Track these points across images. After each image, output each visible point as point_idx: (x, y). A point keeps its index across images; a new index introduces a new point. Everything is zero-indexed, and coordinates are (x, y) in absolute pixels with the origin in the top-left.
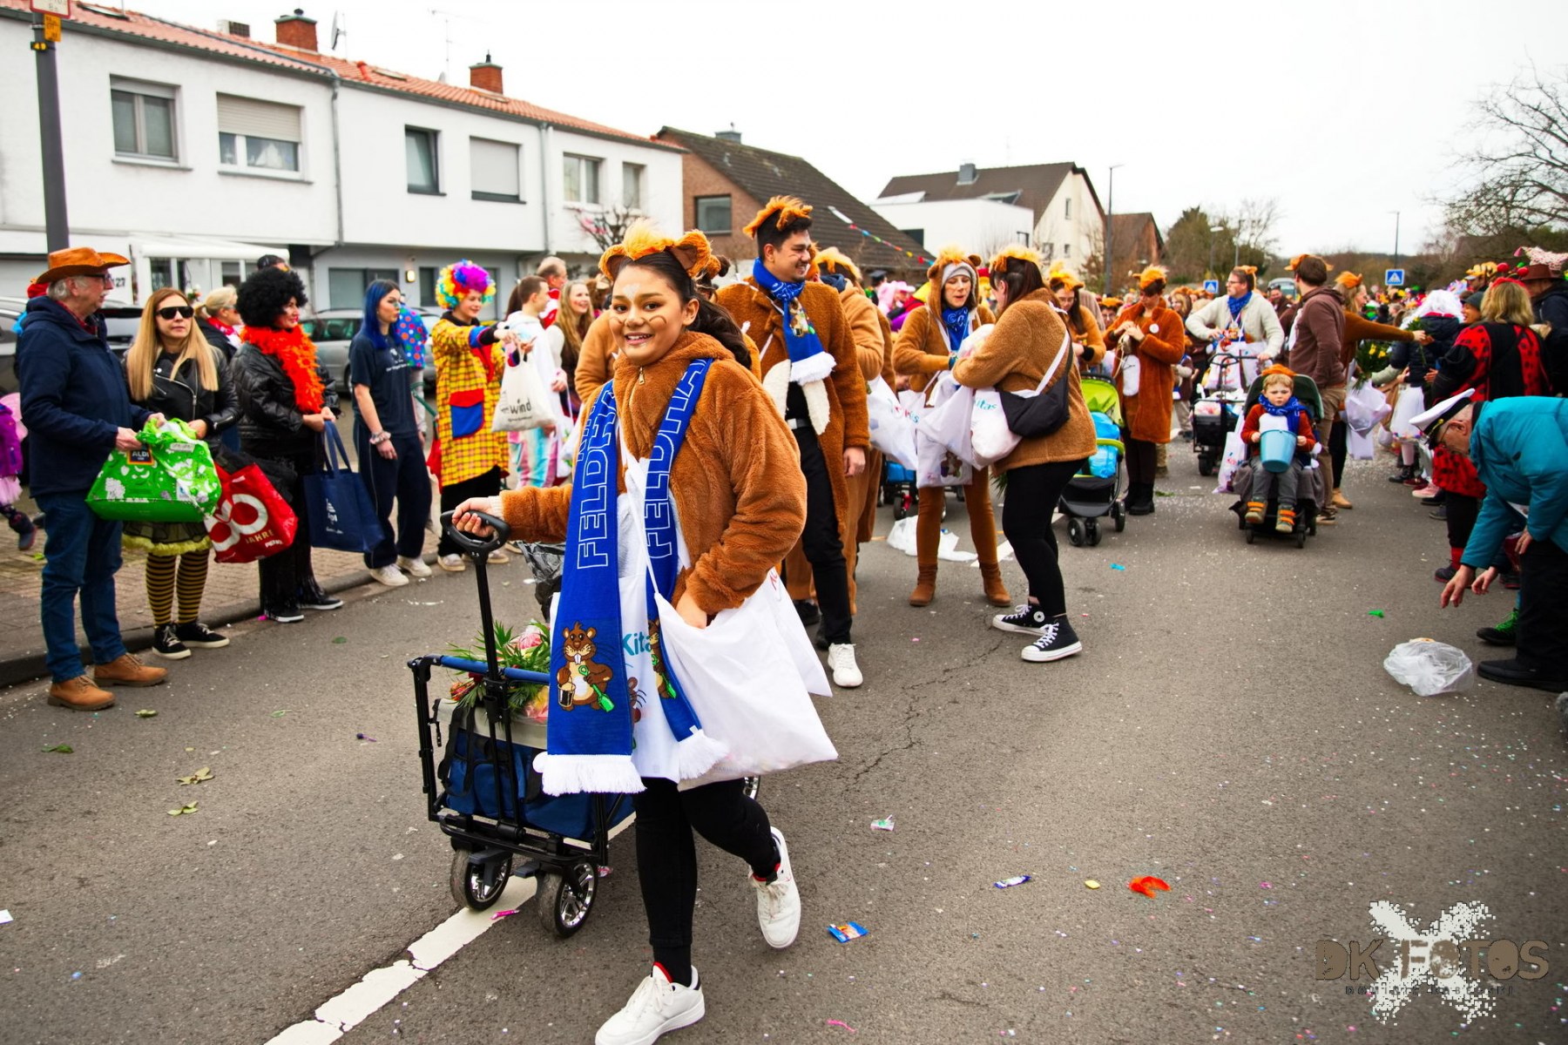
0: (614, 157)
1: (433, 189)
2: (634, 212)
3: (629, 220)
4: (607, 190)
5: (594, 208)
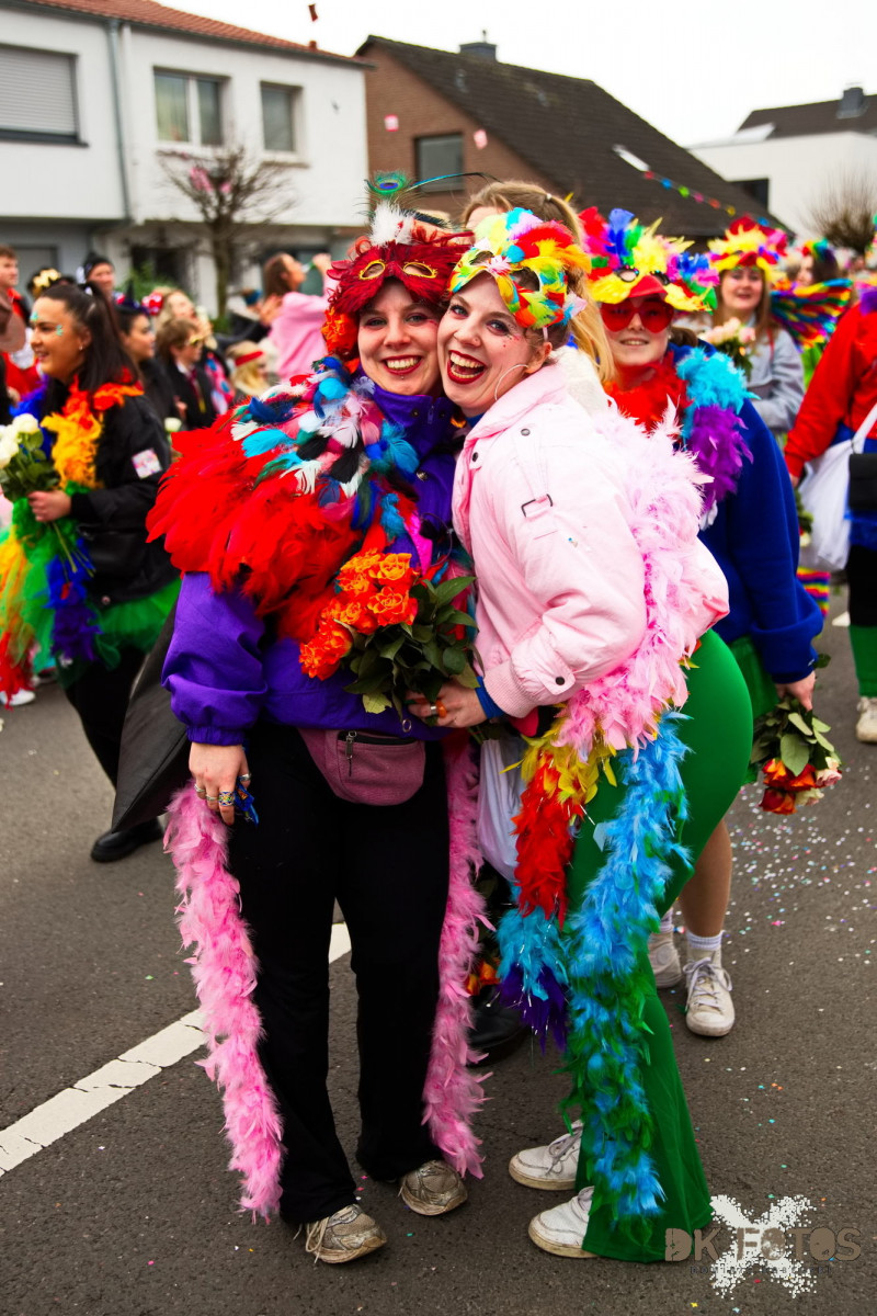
0: (245, 75)
2: (281, 157)
3: (272, 170)
4: (232, 125)
5: (208, 152)
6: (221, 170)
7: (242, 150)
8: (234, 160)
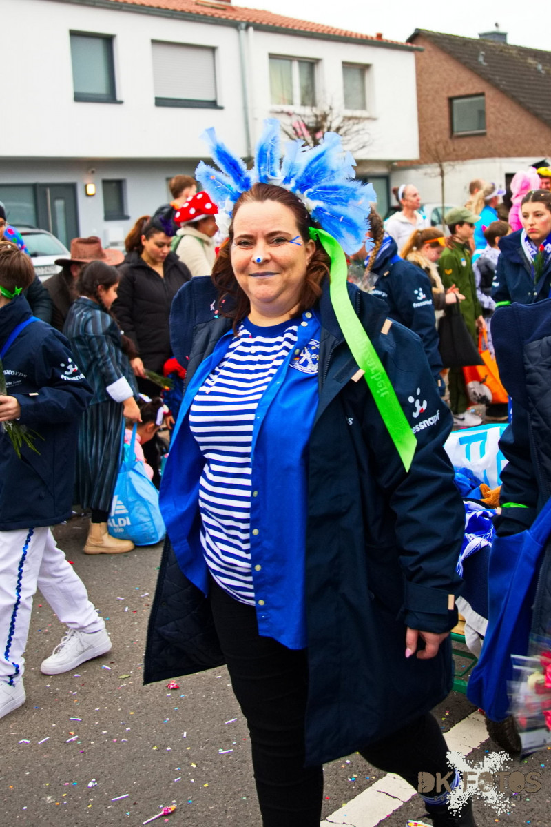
0: (332, 57)
1: (111, 97)
2: (358, 113)
3: (351, 122)
4: (324, 91)
5: (307, 111)
6: (317, 122)
7: (331, 109)
8: (325, 117)
